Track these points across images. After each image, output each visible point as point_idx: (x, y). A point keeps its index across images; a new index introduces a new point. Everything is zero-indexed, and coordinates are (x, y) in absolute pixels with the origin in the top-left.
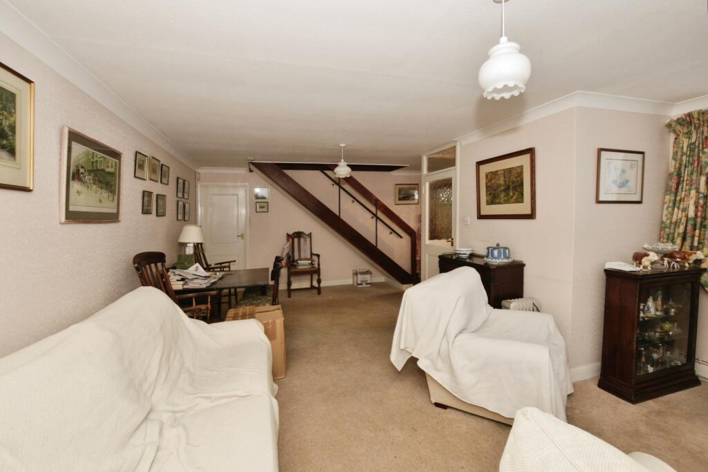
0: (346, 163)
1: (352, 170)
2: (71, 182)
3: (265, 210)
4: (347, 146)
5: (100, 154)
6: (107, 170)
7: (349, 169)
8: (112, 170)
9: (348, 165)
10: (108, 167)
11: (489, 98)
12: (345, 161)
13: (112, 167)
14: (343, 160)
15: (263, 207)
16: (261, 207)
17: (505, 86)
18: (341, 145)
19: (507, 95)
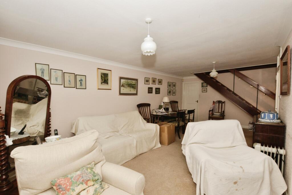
0: (216, 70)
1: (218, 73)
2: (121, 87)
3: (206, 91)
4: (216, 62)
5: (130, 80)
6: (132, 84)
7: (217, 73)
8: (135, 83)
9: (217, 71)
10: (133, 83)
11: (144, 54)
12: (215, 69)
13: (134, 83)
14: (214, 69)
15: (205, 90)
16: (204, 90)
17: (150, 51)
18: (213, 63)
19: (149, 54)
